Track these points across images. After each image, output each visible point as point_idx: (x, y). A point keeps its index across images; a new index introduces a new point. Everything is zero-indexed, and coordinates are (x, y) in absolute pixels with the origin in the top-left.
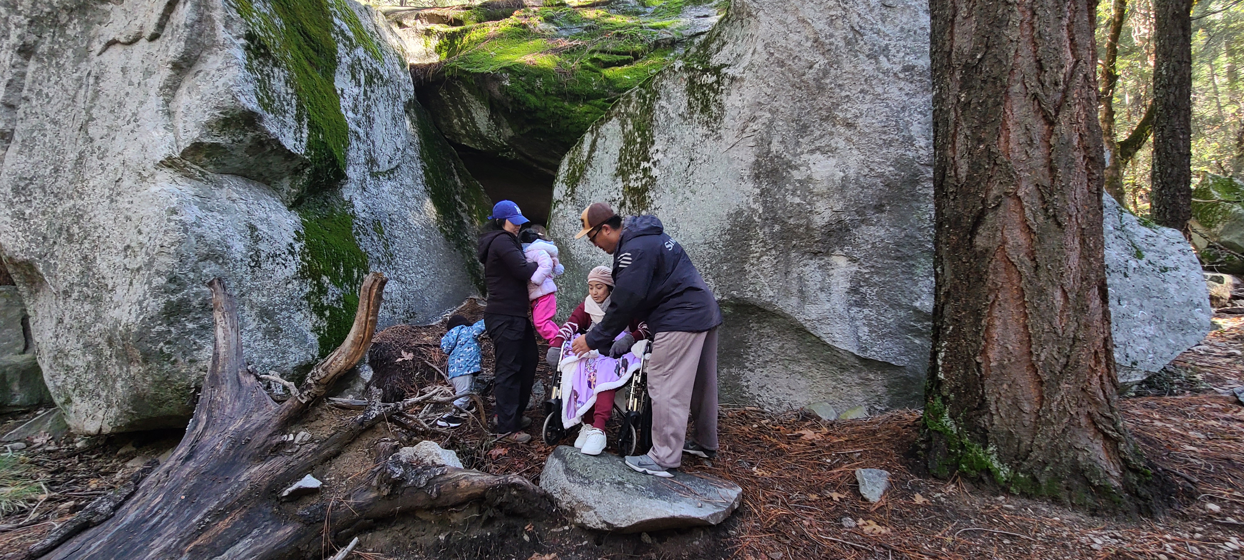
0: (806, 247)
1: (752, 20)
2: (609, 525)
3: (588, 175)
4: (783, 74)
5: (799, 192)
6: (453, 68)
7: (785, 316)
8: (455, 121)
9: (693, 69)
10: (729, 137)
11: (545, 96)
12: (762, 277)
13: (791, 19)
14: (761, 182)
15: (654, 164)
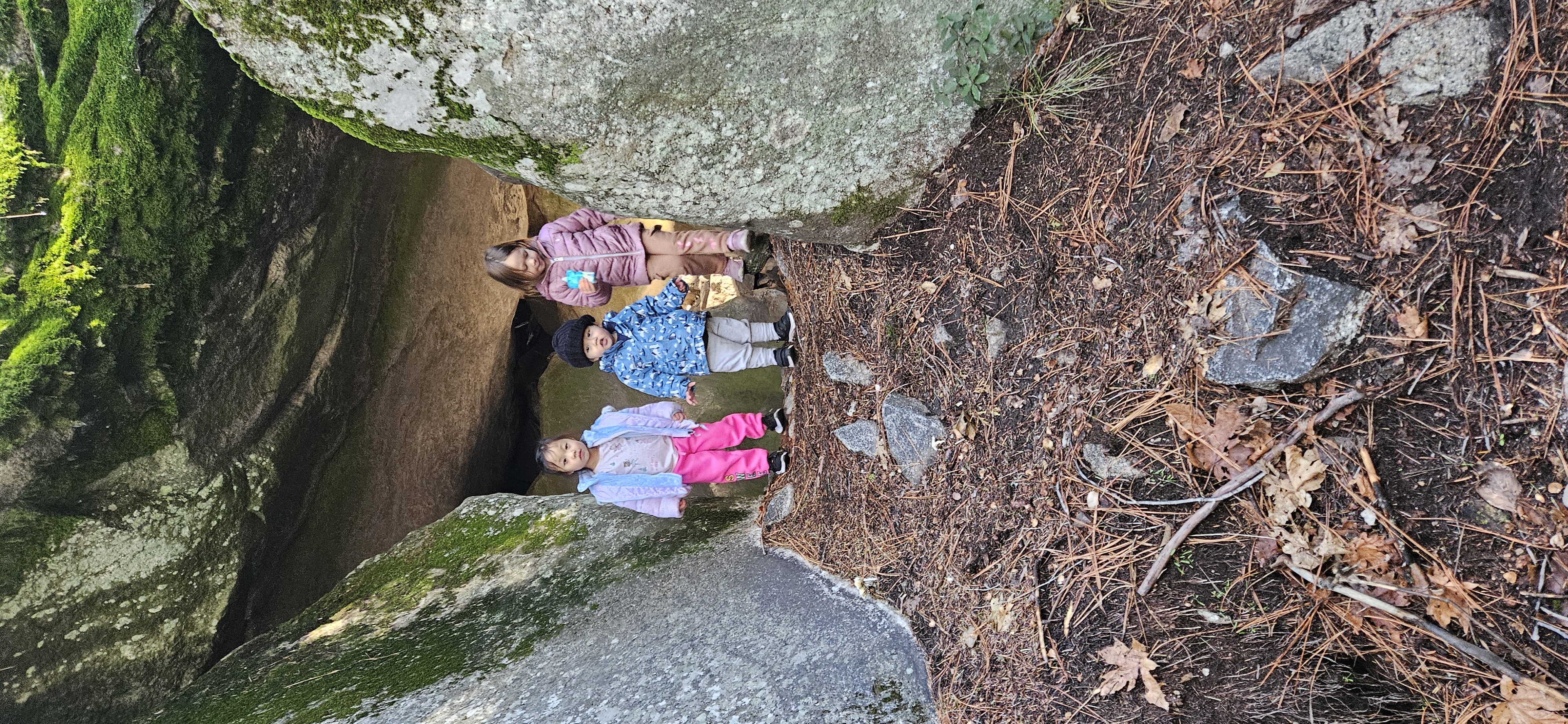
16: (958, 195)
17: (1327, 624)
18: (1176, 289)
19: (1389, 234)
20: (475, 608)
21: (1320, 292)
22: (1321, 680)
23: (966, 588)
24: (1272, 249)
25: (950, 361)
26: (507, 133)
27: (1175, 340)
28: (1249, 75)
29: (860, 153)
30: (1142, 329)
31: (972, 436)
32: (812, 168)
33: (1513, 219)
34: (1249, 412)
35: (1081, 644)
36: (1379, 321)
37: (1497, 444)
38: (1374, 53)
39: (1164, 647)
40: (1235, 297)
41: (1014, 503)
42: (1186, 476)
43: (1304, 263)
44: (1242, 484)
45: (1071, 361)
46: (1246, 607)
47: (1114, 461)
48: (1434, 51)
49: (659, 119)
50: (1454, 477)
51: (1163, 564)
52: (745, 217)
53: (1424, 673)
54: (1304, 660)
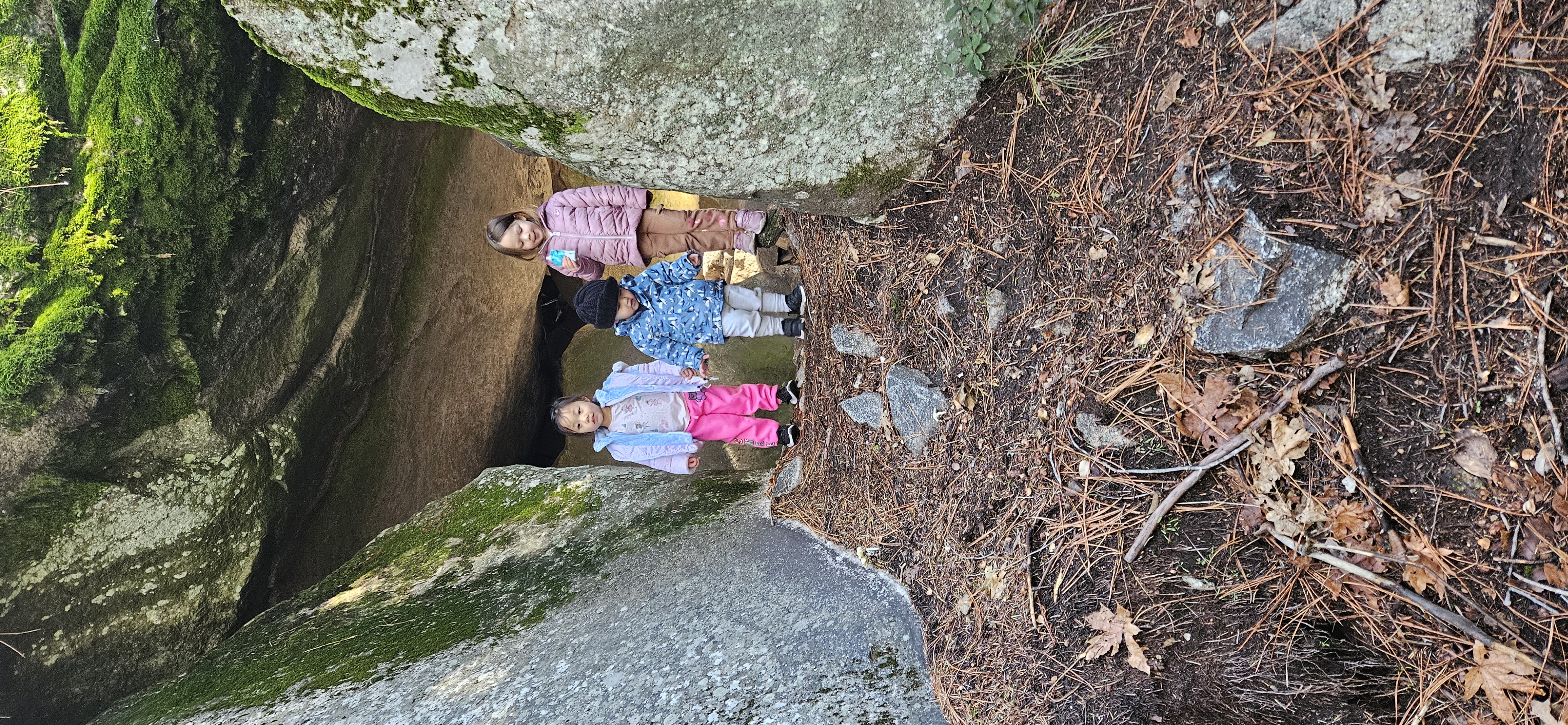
16: (962, 166)
17: (1308, 590)
18: (1168, 259)
19: (1374, 202)
20: (490, 577)
21: (1305, 261)
22: (1299, 645)
23: (962, 556)
24: (1260, 218)
25: (952, 333)
26: (512, 102)
27: (1166, 310)
28: (1243, 43)
29: (866, 124)
30: (1134, 299)
31: (971, 407)
32: (817, 139)
33: (1493, 186)
34: (1237, 381)
35: (1068, 610)
36: (1362, 290)
37: (1474, 411)
38: (1363, 20)
39: (1149, 613)
40: (1224, 266)
41: (1009, 472)
42: (1174, 444)
43: (1291, 232)
44: (1229, 452)
45: (1067, 331)
46: (1229, 574)
47: (1105, 430)
48: (1421, 18)
49: (663, 88)
50: (1432, 445)
51: (1150, 532)
52: (751, 188)
53: (1400, 639)
54: (1283, 625)
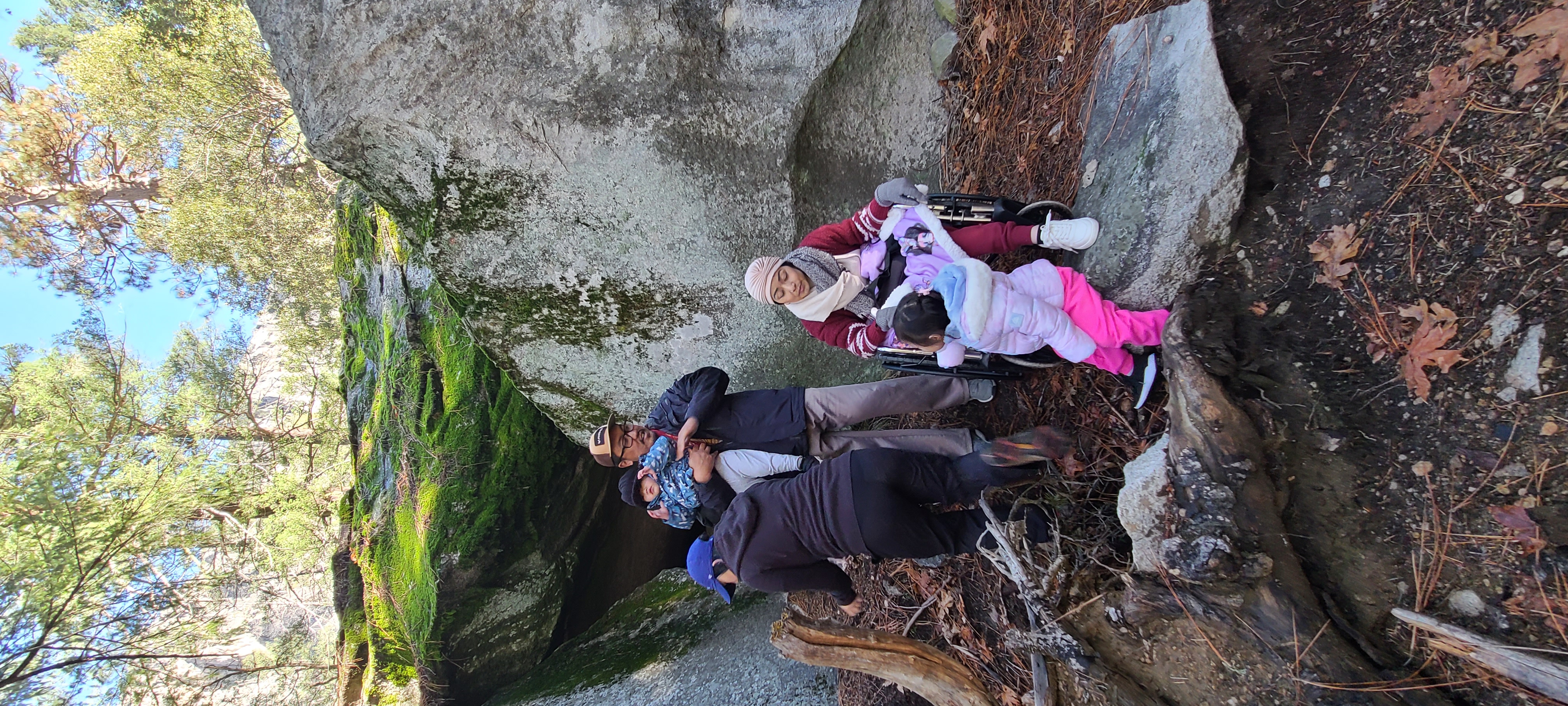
0: (711, 61)
1: (363, 129)
2: (1238, 159)
3: (599, 394)
4: (451, 84)
5: (630, 65)
6: (428, 647)
7: (813, 96)
8: (514, 647)
9: (437, 224)
10: (544, 162)
11: (480, 498)
12: (755, 123)
13: (368, 75)
14: (615, 116)
15: (582, 283)
20: (664, 629)
42: (914, 597)
44: (930, 602)
